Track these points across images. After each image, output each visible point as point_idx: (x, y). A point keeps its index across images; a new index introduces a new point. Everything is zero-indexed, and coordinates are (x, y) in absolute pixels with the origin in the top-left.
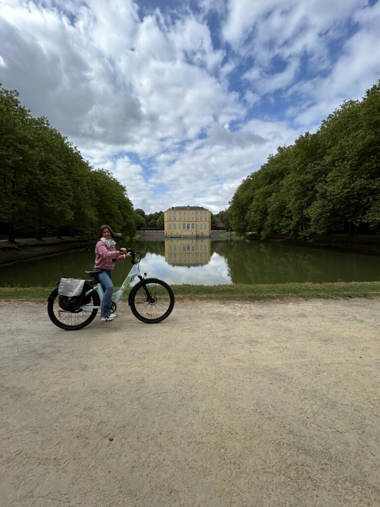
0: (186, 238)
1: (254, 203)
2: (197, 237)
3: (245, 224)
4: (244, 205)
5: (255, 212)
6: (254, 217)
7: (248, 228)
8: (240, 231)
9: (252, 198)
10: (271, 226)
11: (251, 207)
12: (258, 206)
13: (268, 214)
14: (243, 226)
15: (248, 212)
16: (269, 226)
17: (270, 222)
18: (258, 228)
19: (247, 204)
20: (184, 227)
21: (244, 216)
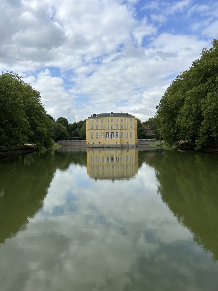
0: (109, 148)
1: (186, 106)
2: (122, 147)
3: (175, 131)
4: (174, 109)
5: (187, 117)
6: (185, 122)
7: (179, 136)
8: (170, 140)
9: (183, 100)
10: (207, 132)
11: (182, 110)
12: (190, 110)
13: (203, 119)
14: (173, 133)
15: (179, 117)
16: (205, 134)
17: (205, 128)
18: (192, 135)
19: (177, 108)
20: (107, 136)
21: (174, 122)
